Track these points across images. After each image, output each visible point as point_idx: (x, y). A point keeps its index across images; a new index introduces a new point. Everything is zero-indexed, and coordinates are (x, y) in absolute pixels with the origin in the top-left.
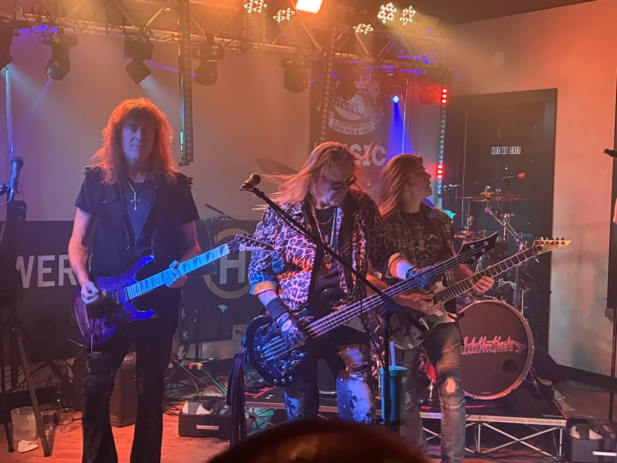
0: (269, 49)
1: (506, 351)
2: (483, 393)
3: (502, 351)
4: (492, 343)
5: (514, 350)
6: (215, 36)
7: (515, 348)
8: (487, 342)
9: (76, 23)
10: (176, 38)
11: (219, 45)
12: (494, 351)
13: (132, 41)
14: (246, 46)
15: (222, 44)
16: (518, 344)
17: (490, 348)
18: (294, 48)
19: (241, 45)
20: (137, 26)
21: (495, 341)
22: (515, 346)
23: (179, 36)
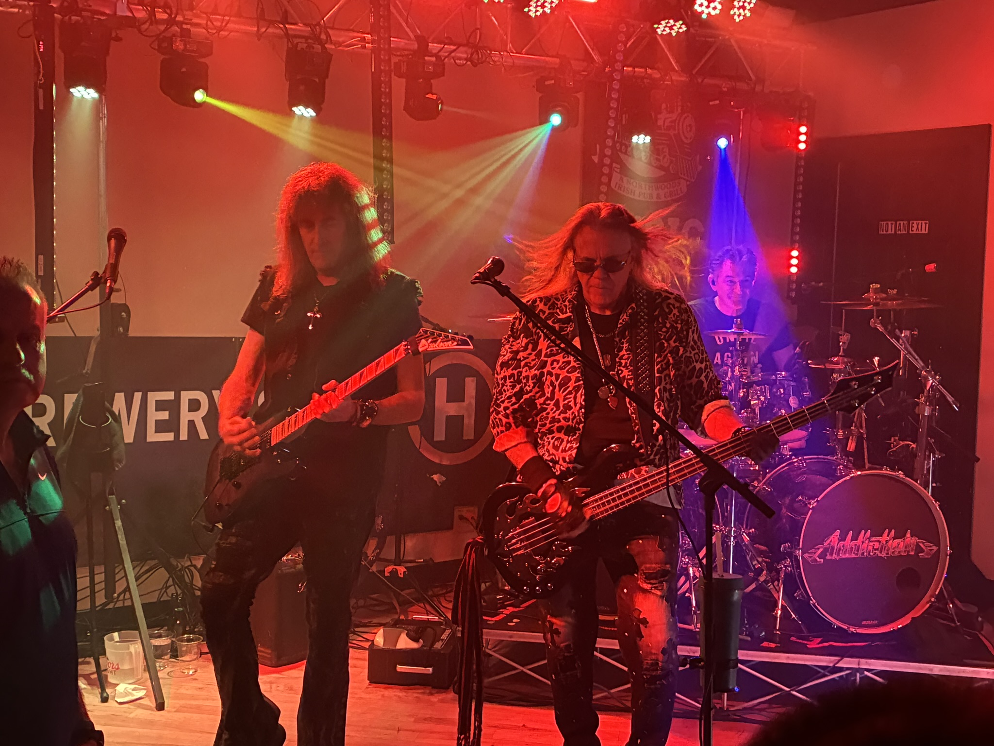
0: (516, 61)
1: (902, 554)
2: (864, 623)
3: (896, 554)
4: (879, 542)
5: (917, 553)
6: (430, 40)
7: (919, 550)
8: (872, 540)
9: (209, 19)
10: (369, 43)
11: (436, 55)
12: (884, 554)
13: (299, 49)
14: (480, 56)
15: (440, 54)
16: (923, 543)
17: (875, 550)
18: (557, 60)
19: (472, 55)
20: (305, 25)
21: (885, 537)
22: (918, 545)
23: (373, 42)
